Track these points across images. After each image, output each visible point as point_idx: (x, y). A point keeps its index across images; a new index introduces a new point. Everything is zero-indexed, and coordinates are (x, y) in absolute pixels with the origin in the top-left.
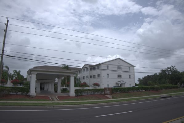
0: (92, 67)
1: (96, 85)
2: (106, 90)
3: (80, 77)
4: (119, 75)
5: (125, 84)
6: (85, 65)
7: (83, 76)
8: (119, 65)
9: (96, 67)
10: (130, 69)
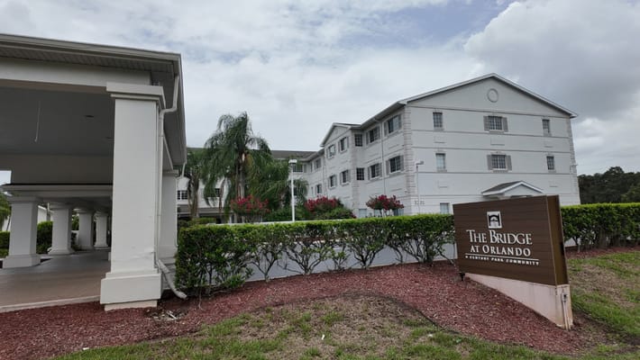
1: (385, 204)
4: (494, 156)
6: (334, 127)
7: (328, 176)
8: (496, 109)
9: (382, 128)
10: (548, 125)
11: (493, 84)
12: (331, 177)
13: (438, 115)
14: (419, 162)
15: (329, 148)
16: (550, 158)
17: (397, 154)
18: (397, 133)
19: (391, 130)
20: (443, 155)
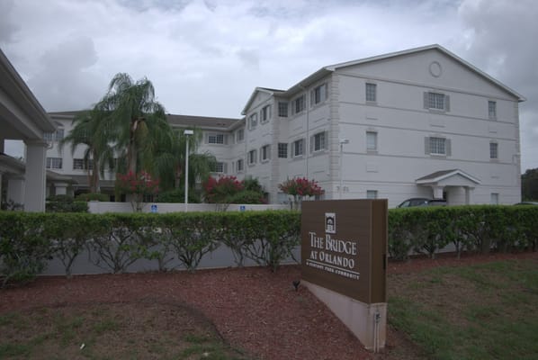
2: (321, 233)
4: (432, 139)
6: (257, 93)
7: (248, 151)
8: (438, 84)
9: (309, 96)
10: (494, 108)
11: (436, 57)
12: (252, 152)
13: (371, 87)
14: (343, 140)
15: (252, 116)
16: (494, 146)
17: (322, 129)
18: (324, 104)
19: (317, 101)
20: (375, 133)
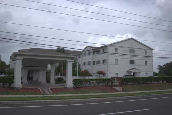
0: (96, 50)
1: (101, 73)
2: (114, 81)
3: (80, 63)
4: (131, 61)
5: (139, 72)
6: (86, 47)
9: (101, 50)
10: (146, 52)
12: (85, 63)
13: (116, 49)
14: (110, 62)
16: (146, 62)
17: (105, 59)
20: (117, 60)
